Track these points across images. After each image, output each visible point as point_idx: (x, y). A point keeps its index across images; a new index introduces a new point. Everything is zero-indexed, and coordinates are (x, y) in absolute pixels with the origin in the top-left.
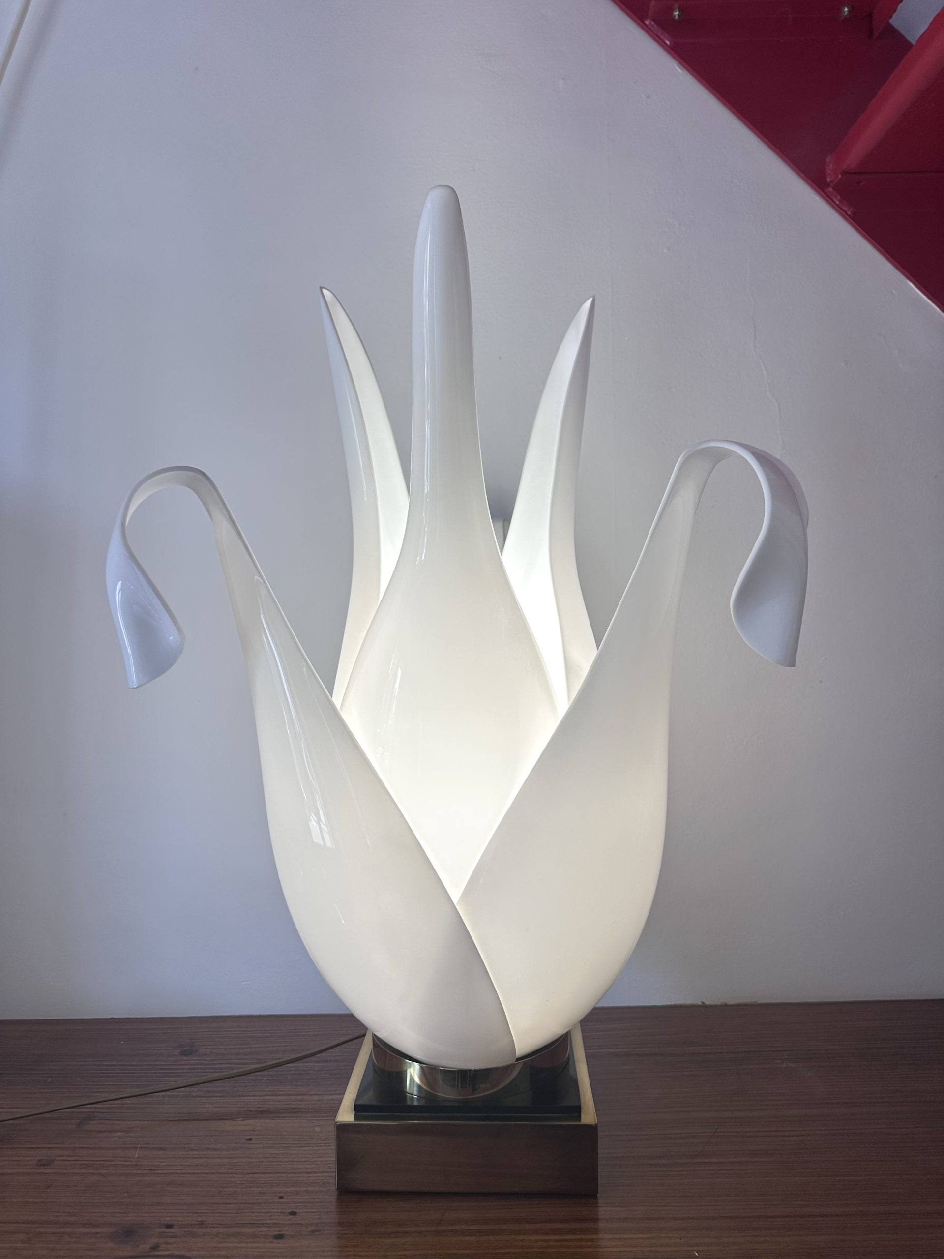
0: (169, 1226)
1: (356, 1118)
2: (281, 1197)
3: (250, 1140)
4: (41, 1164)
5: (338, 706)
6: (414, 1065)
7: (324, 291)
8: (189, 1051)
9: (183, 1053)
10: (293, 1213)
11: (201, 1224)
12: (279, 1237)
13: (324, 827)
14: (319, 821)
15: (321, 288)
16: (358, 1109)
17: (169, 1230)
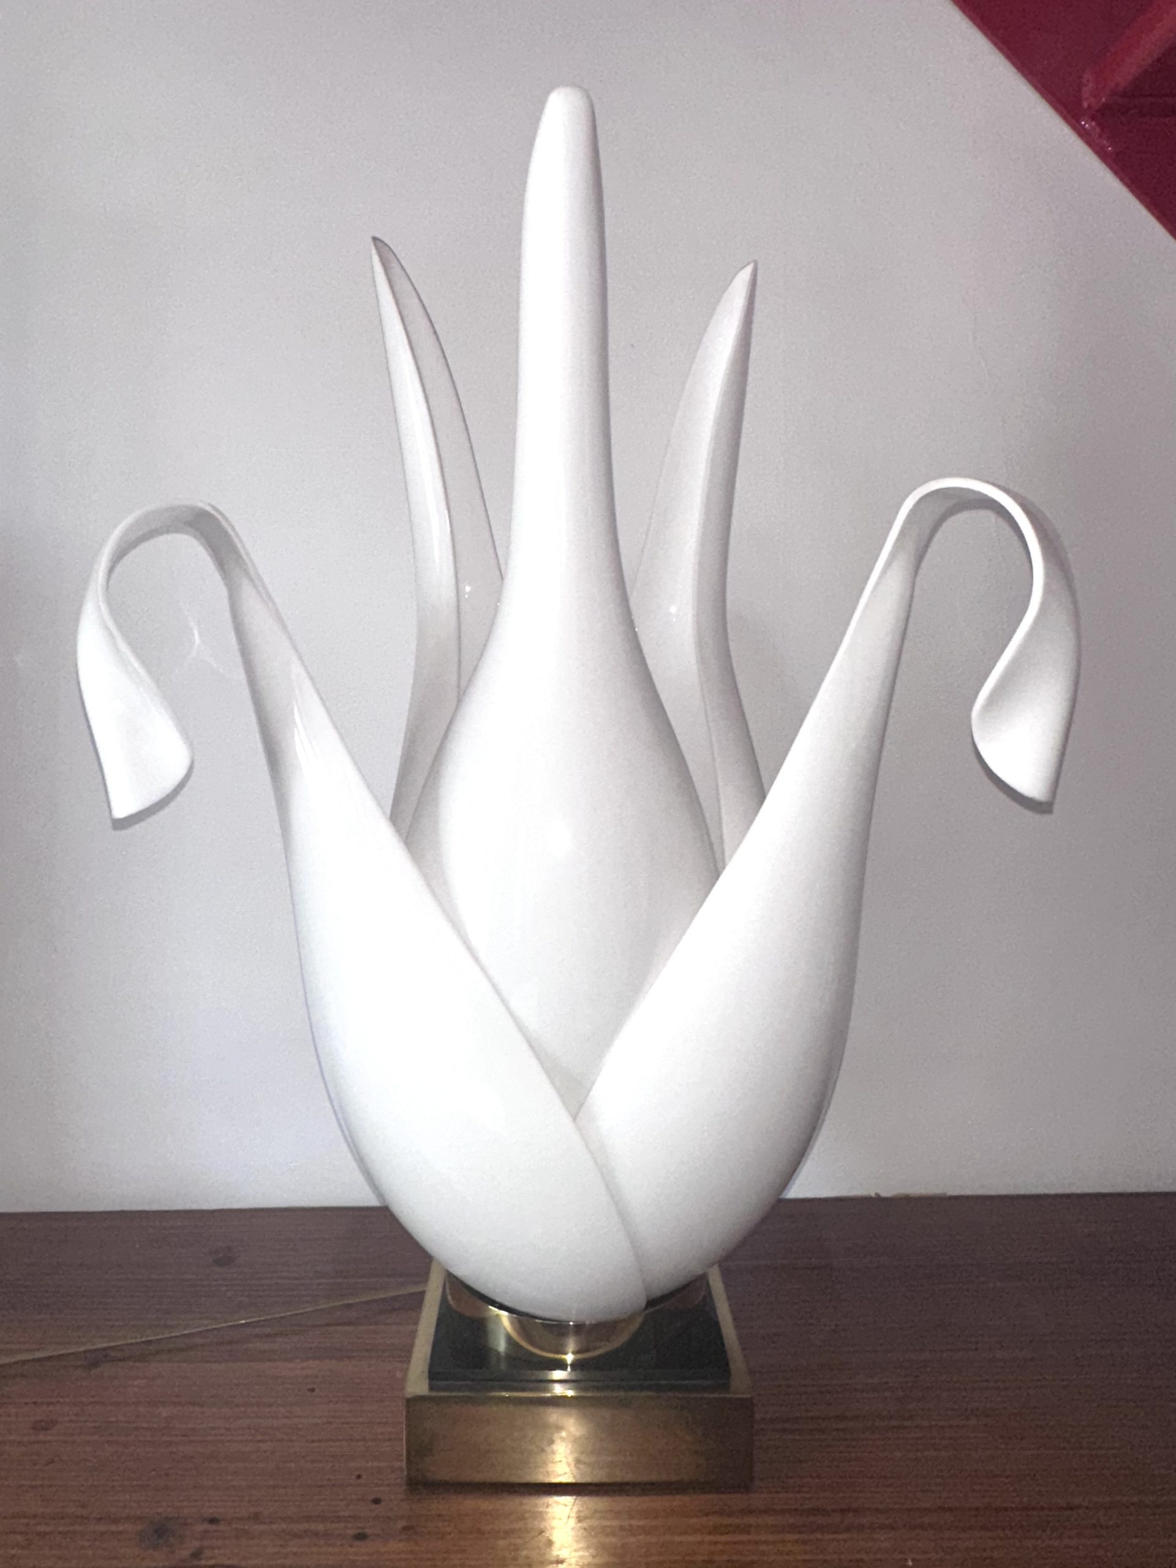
0: (213, 1521)
1: (431, 1388)
2: (359, 1477)
3: (313, 1390)
4: (38, 1427)
6: (503, 1313)
8: (225, 1259)
9: (220, 1263)
10: (377, 1501)
11: (256, 1518)
12: (361, 1537)
16: (434, 1375)
17: (213, 1527)
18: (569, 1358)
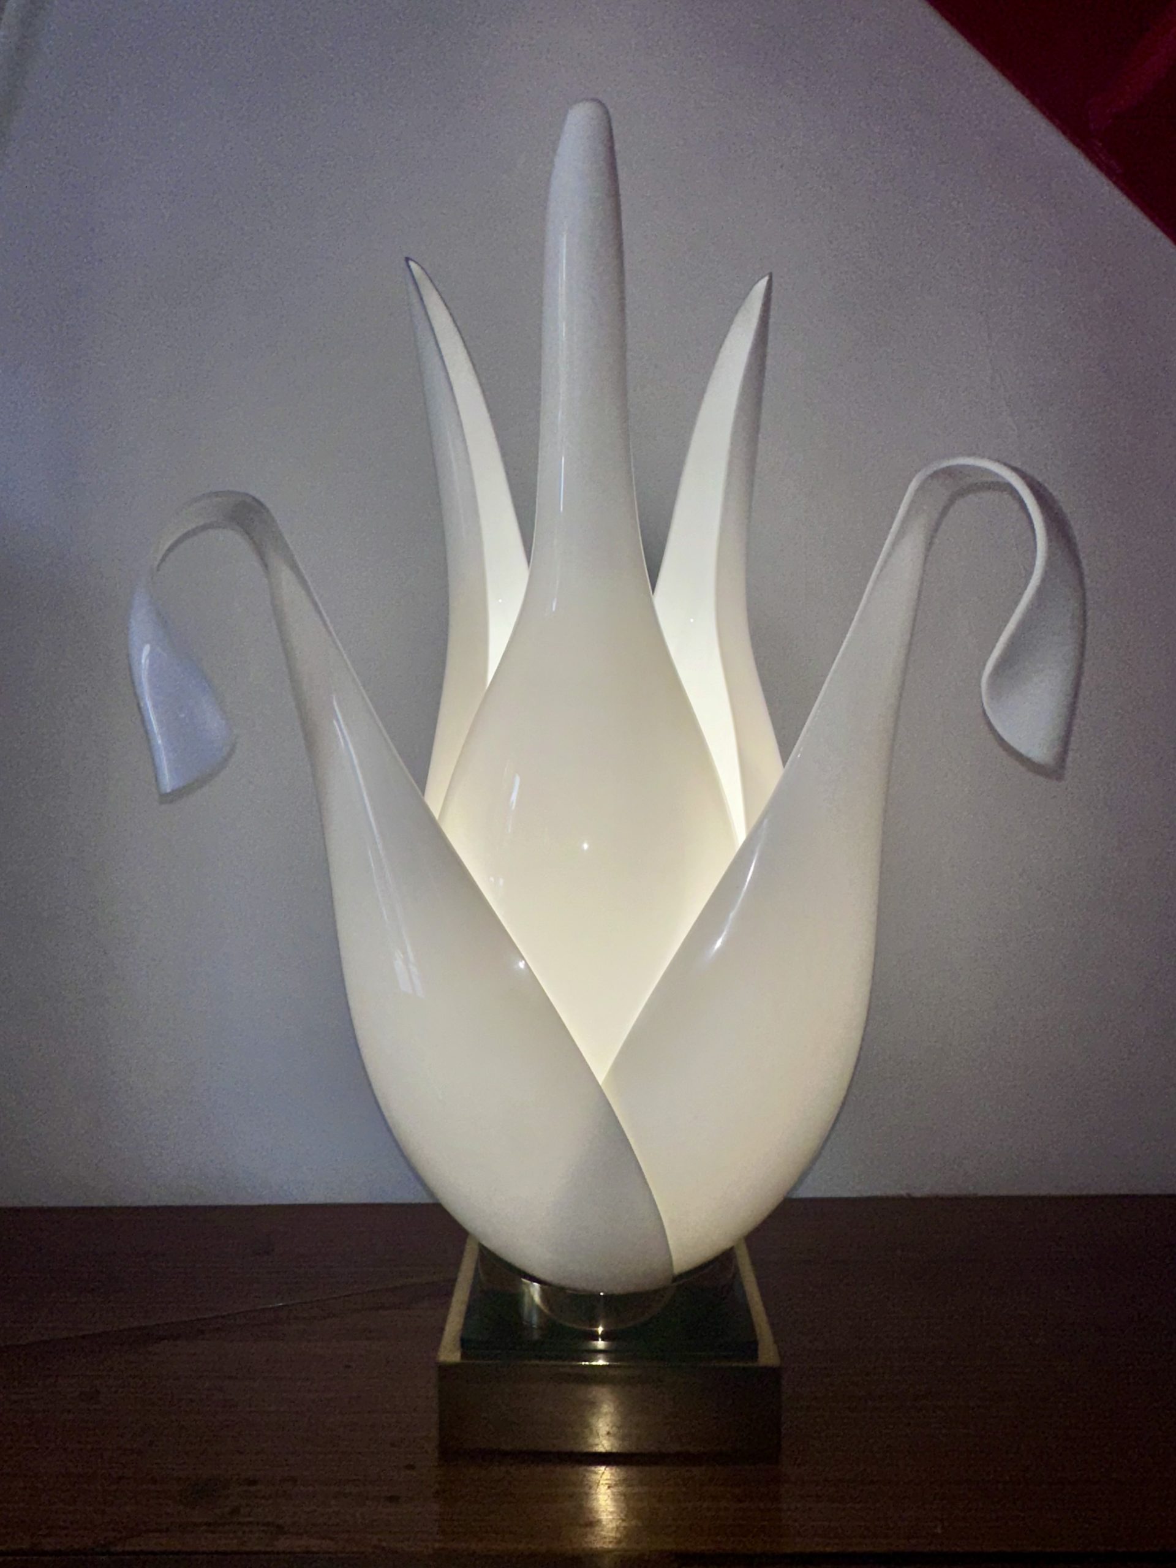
0: (253, 1482)
1: (463, 1356)
2: (393, 1445)
5: (437, 815)
6: (534, 1286)
7: (412, 264)
10: (411, 1467)
11: (294, 1480)
12: (394, 1499)
13: (414, 969)
14: (406, 961)
15: (407, 259)
16: (465, 1344)
17: (253, 1488)
18: (600, 1330)
